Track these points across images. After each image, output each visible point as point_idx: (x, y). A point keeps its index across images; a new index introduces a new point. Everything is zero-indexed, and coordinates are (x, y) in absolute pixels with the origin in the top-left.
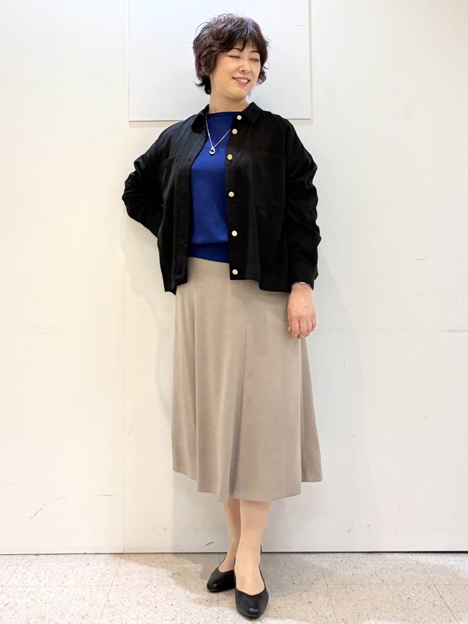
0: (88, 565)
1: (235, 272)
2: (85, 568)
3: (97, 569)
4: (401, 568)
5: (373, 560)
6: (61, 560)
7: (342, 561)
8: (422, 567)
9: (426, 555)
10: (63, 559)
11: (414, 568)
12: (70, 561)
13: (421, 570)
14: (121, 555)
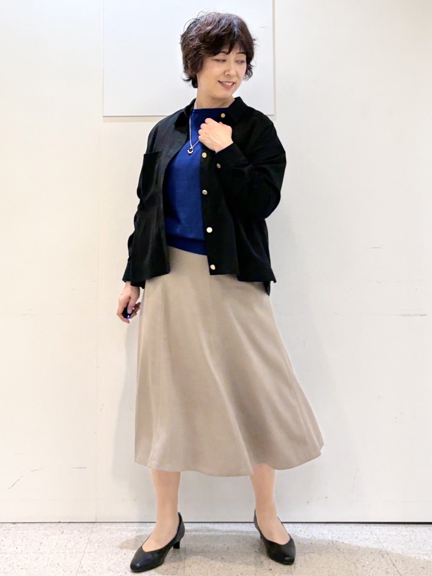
0: (62, 534)
1: (213, 267)
2: (59, 536)
3: (70, 537)
4: (356, 538)
5: (330, 530)
6: (37, 528)
7: (301, 531)
8: (376, 537)
9: (380, 526)
10: (39, 527)
11: (369, 538)
12: (46, 530)
13: (375, 540)
14: (93, 524)
